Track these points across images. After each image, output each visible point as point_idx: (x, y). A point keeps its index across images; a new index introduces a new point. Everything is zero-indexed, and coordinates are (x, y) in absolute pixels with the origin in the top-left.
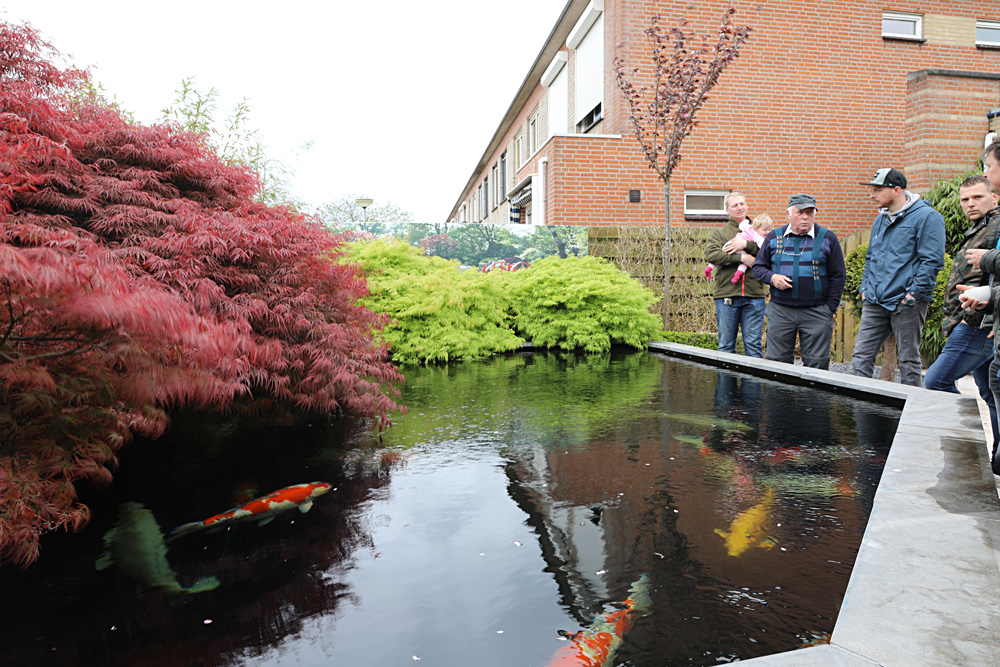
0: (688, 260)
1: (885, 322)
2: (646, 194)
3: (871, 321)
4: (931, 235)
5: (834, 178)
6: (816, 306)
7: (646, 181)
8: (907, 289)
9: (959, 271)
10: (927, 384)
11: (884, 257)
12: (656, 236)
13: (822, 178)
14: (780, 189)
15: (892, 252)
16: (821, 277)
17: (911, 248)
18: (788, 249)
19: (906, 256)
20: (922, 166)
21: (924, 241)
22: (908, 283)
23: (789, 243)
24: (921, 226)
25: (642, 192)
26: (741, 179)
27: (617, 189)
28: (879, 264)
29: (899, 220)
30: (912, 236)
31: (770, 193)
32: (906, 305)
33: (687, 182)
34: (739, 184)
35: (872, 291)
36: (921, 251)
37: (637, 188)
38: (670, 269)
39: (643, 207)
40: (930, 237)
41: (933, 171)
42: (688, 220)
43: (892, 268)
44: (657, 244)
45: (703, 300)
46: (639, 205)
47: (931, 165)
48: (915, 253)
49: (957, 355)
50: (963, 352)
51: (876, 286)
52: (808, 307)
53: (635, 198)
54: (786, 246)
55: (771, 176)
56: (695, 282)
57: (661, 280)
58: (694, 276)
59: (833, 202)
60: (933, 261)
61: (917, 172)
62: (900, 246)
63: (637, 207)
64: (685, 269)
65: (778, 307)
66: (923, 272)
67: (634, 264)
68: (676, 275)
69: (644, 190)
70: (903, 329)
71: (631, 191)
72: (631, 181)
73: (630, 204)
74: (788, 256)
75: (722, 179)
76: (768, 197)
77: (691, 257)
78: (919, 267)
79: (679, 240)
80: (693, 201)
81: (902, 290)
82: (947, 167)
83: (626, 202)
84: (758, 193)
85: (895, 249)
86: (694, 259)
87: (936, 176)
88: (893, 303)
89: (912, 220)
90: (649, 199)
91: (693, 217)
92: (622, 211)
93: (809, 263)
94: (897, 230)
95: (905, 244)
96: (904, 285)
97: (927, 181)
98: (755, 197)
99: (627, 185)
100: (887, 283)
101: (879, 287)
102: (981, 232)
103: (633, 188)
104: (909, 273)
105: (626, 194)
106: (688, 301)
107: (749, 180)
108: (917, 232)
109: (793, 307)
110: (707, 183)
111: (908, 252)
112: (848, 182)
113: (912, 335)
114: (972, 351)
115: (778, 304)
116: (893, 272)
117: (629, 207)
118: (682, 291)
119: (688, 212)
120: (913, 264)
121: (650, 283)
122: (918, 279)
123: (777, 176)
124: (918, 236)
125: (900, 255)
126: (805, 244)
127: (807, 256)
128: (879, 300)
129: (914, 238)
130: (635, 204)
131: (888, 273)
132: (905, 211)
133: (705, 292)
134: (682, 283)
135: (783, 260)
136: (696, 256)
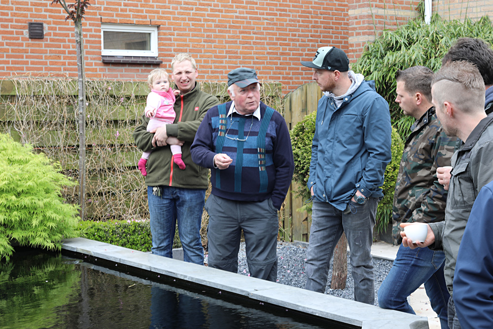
0: (108, 123)
1: (336, 222)
2: (50, 28)
3: (323, 221)
4: (377, 124)
5: (275, 15)
6: (261, 201)
7: (51, 11)
8: (357, 185)
9: (406, 173)
10: (380, 302)
11: (332, 147)
12: (67, 92)
13: (263, 14)
14: (216, 26)
15: (340, 142)
16: (267, 168)
17: (358, 138)
18: (232, 132)
19: (354, 147)
20: (365, 11)
21: (371, 131)
22: (358, 178)
23: (232, 124)
24: (367, 114)
25: (45, 25)
26: (171, 13)
27: (11, 21)
28: (327, 155)
29: (345, 105)
30: (359, 124)
31: (205, 31)
32: (357, 204)
33: (104, 14)
34: (168, 18)
35: (322, 187)
36: (368, 142)
37: (39, 20)
38: (86, 136)
39: (46, 46)
40: (376, 126)
41: (377, 16)
42: (106, 63)
43: (340, 160)
44: (68, 103)
45: (130, 175)
46: (43, 43)
47: (375, 11)
48: (363, 144)
49: (408, 269)
50: (413, 265)
51: (325, 182)
52: (252, 202)
53: (36, 32)
54: (230, 127)
55: (206, 10)
56: (118, 152)
57: (74, 149)
58: (116, 143)
59: (275, 44)
60: (381, 154)
61: (361, 17)
62: (347, 136)
63: (39, 46)
64: (104, 134)
65: (220, 201)
66: (372, 166)
67: (37, 130)
68: (94, 143)
69: (49, 23)
70: (354, 230)
71: (31, 24)
72: (30, 10)
73: (30, 41)
74: (231, 140)
75: (147, 12)
76: (202, 36)
77: (113, 118)
78: (367, 160)
79: (96, 96)
80: (111, 39)
81: (351, 186)
82: (391, 12)
83: (23, 39)
84: (190, 30)
85: (343, 139)
86: (116, 122)
87: (380, 23)
88: (343, 202)
89: (358, 106)
90: (55, 35)
91: (113, 59)
92: (19, 51)
93: (253, 151)
94: (343, 117)
95: (352, 133)
96: (354, 181)
97: (371, 28)
98: (188, 35)
99: (26, 16)
100: (336, 179)
101: (328, 182)
102: (424, 132)
103: (33, 20)
104: (357, 167)
105: (24, 28)
106: (110, 177)
107: (179, 13)
108: (363, 120)
109: (236, 202)
110: (129, 16)
111: (355, 143)
112: (290, 20)
113: (365, 237)
114: (422, 264)
115: (220, 197)
116: (342, 165)
117: (28, 45)
118: (102, 164)
119: (106, 52)
120: (361, 157)
121: (60, 155)
122: (367, 174)
123: (212, 10)
124: (365, 125)
125: (349, 147)
126: (250, 127)
127: (251, 141)
128: (329, 198)
129: (361, 127)
130: (37, 42)
131: (337, 166)
132: (351, 95)
133: (131, 164)
134: (102, 154)
135: (226, 145)
136: (119, 118)
